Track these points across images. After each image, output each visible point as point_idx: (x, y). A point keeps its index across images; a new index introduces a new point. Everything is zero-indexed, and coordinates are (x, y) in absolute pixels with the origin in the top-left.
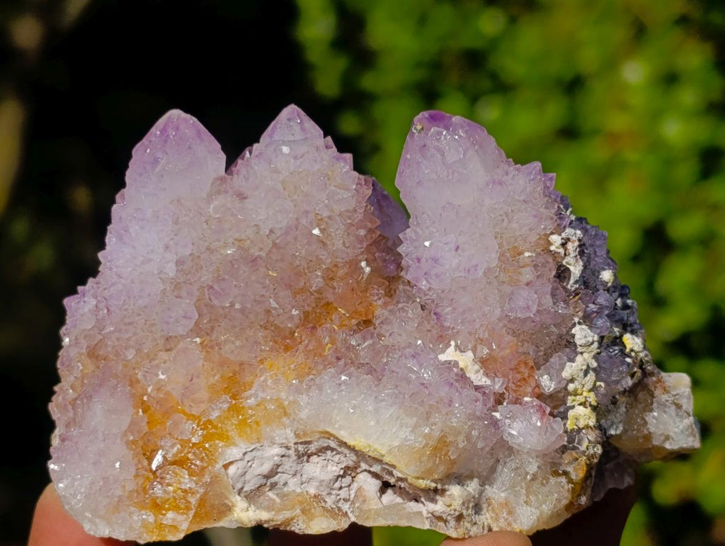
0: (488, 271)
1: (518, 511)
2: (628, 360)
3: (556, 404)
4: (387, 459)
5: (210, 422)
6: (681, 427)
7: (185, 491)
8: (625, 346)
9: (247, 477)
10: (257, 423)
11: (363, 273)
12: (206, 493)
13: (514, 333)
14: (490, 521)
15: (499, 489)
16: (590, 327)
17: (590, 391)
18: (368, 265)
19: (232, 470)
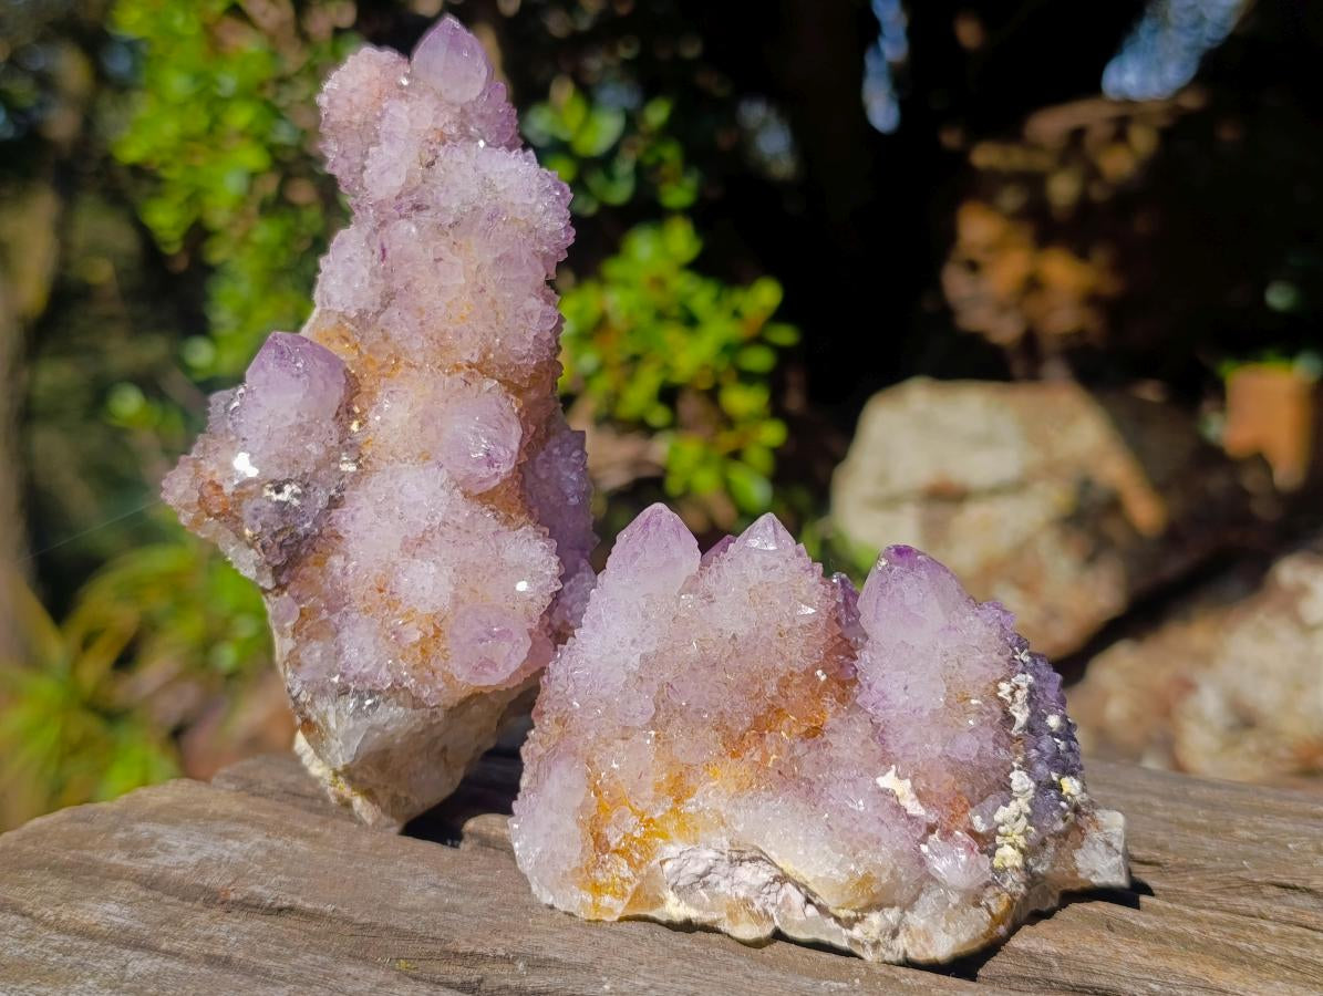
0: (934, 712)
1: (935, 937)
2: (1063, 804)
3: (985, 843)
4: (812, 887)
5: (651, 820)
6: (1109, 864)
7: (623, 880)
8: (1062, 790)
9: (682, 874)
10: (696, 828)
11: (819, 680)
12: (641, 885)
13: (952, 771)
14: (906, 946)
15: (919, 915)
16: (1029, 775)
17: (1020, 834)
18: (824, 672)
19: (668, 866)
